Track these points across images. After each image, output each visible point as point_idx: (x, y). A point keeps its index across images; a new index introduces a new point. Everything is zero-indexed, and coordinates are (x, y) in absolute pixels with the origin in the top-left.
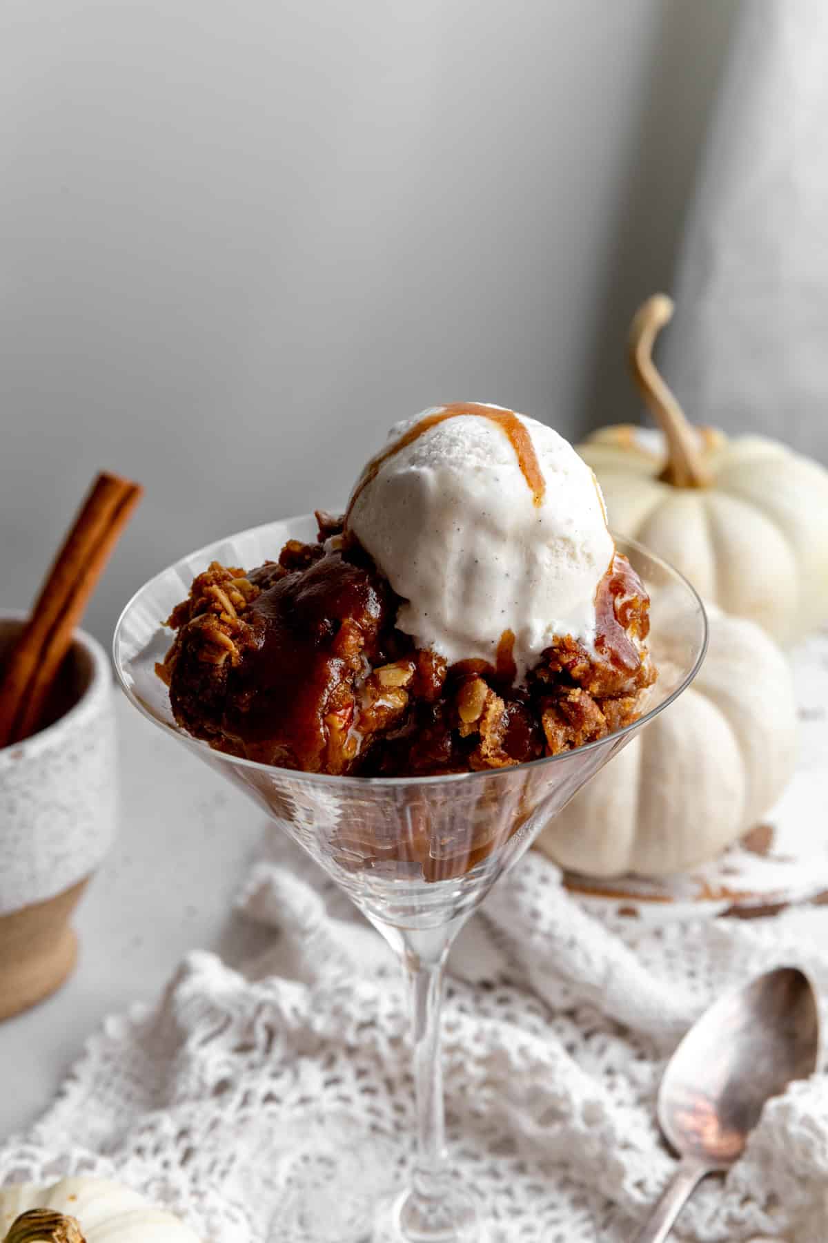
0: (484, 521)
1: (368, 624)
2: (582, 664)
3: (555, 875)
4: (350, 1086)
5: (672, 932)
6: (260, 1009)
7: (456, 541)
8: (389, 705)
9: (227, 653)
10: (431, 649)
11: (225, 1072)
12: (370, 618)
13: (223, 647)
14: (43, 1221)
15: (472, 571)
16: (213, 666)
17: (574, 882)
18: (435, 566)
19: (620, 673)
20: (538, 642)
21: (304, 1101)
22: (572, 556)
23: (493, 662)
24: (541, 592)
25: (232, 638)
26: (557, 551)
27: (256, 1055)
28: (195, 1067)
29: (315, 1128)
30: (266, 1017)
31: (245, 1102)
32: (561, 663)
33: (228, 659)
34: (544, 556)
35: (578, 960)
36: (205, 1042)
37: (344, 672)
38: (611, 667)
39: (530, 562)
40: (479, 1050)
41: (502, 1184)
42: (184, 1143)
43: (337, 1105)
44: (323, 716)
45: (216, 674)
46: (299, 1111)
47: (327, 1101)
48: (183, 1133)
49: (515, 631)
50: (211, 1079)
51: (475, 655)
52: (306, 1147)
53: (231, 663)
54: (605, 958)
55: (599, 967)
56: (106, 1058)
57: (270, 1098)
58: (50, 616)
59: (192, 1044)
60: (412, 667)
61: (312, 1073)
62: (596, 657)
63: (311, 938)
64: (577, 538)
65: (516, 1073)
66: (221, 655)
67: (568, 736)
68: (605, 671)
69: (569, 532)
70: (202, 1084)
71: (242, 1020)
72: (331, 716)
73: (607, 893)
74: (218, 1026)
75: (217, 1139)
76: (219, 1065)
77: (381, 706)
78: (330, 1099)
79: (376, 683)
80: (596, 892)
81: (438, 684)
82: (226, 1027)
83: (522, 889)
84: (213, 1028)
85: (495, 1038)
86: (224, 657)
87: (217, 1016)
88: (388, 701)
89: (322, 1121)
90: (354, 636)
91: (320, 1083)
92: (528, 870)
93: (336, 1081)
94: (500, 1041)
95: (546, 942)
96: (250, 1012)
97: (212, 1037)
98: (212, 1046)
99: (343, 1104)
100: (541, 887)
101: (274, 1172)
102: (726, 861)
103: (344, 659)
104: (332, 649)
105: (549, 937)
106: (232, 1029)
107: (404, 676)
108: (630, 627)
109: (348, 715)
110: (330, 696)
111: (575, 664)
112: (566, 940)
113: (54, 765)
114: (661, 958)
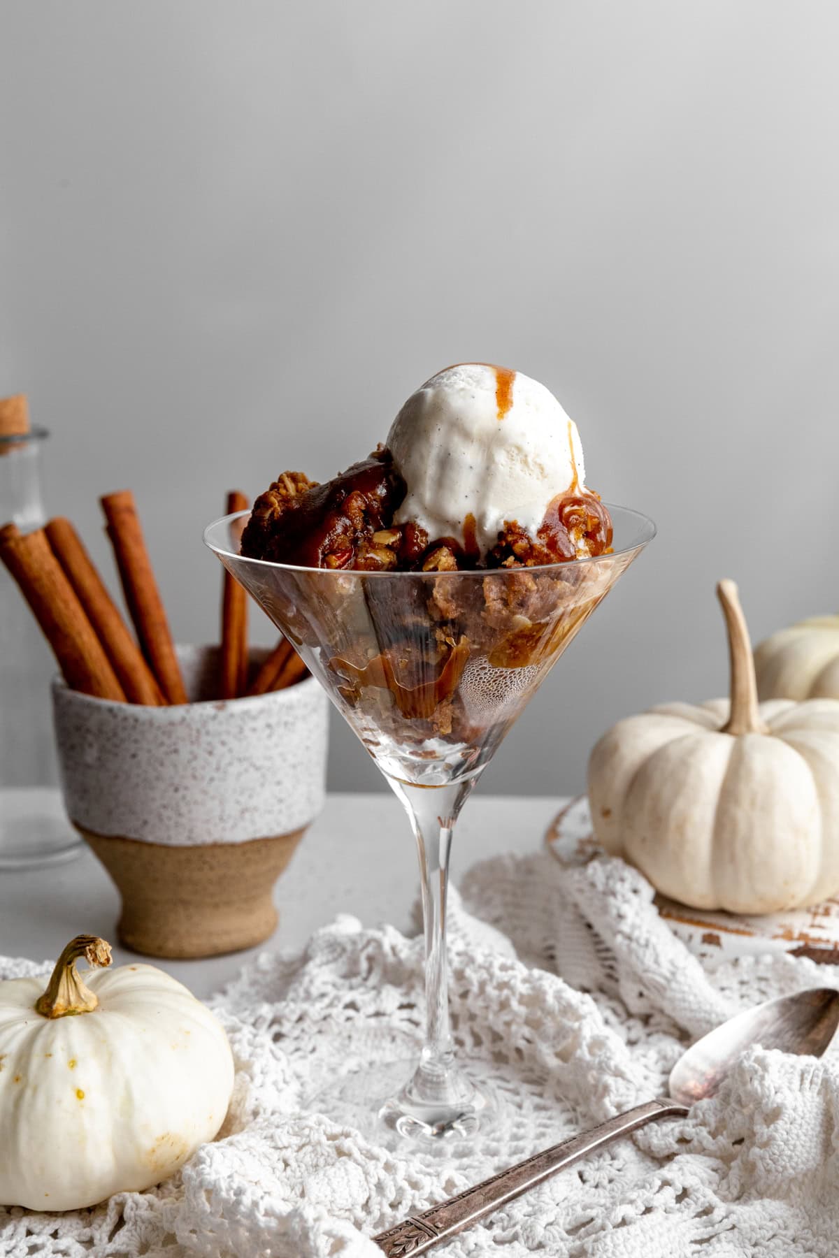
0: (457, 425)
1: (372, 498)
2: (522, 544)
3: (647, 893)
4: (421, 1014)
5: (747, 961)
6: (368, 943)
7: (437, 439)
8: (378, 558)
9: (272, 509)
10: (414, 521)
11: (327, 989)
12: (374, 494)
13: (271, 505)
15: (446, 462)
16: (264, 517)
17: (667, 905)
18: (422, 458)
19: (552, 555)
20: (493, 520)
21: (378, 1014)
22: (525, 462)
23: (460, 539)
24: (496, 485)
25: (280, 501)
26: (512, 456)
27: (355, 981)
28: (306, 980)
29: (386, 1043)
30: (370, 950)
31: (331, 1005)
32: (506, 541)
33: (272, 514)
34: (501, 457)
35: (649, 960)
36: (320, 966)
37: (346, 529)
38: (545, 550)
39: (490, 460)
40: (523, 989)
41: (517, 1099)
42: (275, 1028)
43: (406, 1026)
44: (323, 553)
45: (262, 524)
46: (373, 1021)
47: (398, 1019)
48: (276, 1021)
49: (474, 515)
50: (314, 991)
51: (448, 533)
52: (376, 1056)
53: (274, 517)
54: (672, 963)
55: (665, 969)
56: (254, 983)
57: (352, 1006)
59: (311, 967)
60: (399, 535)
61: (392, 997)
62: (536, 541)
65: (549, 1013)
66: (268, 509)
68: (540, 553)
70: (308, 992)
71: (353, 951)
72: (330, 556)
73: (699, 923)
74: (336, 955)
75: (303, 1031)
76: (325, 983)
77: (371, 558)
78: (402, 1020)
79: (370, 540)
80: (691, 922)
81: (416, 548)
82: (340, 955)
83: (614, 894)
84: (330, 957)
85: (538, 984)
86: (270, 512)
87: (336, 948)
88: (378, 556)
89: (393, 1039)
90: (356, 501)
91: (397, 1004)
92: (622, 880)
93: (410, 1006)
94: (541, 986)
95: (626, 942)
96: (360, 946)
97: (328, 963)
98: (325, 968)
99: (412, 1026)
100: (630, 895)
101: (341, 1065)
102: (820, 920)
103: (348, 517)
104: (342, 510)
105: (629, 938)
106: (344, 958)
107: (391, 539)
108: (574, 530)
109: (344, 558)
110: (331, 540)
111: (516, 541)
112: (642, 942)
113: (251, 724)
114: (736, 986)
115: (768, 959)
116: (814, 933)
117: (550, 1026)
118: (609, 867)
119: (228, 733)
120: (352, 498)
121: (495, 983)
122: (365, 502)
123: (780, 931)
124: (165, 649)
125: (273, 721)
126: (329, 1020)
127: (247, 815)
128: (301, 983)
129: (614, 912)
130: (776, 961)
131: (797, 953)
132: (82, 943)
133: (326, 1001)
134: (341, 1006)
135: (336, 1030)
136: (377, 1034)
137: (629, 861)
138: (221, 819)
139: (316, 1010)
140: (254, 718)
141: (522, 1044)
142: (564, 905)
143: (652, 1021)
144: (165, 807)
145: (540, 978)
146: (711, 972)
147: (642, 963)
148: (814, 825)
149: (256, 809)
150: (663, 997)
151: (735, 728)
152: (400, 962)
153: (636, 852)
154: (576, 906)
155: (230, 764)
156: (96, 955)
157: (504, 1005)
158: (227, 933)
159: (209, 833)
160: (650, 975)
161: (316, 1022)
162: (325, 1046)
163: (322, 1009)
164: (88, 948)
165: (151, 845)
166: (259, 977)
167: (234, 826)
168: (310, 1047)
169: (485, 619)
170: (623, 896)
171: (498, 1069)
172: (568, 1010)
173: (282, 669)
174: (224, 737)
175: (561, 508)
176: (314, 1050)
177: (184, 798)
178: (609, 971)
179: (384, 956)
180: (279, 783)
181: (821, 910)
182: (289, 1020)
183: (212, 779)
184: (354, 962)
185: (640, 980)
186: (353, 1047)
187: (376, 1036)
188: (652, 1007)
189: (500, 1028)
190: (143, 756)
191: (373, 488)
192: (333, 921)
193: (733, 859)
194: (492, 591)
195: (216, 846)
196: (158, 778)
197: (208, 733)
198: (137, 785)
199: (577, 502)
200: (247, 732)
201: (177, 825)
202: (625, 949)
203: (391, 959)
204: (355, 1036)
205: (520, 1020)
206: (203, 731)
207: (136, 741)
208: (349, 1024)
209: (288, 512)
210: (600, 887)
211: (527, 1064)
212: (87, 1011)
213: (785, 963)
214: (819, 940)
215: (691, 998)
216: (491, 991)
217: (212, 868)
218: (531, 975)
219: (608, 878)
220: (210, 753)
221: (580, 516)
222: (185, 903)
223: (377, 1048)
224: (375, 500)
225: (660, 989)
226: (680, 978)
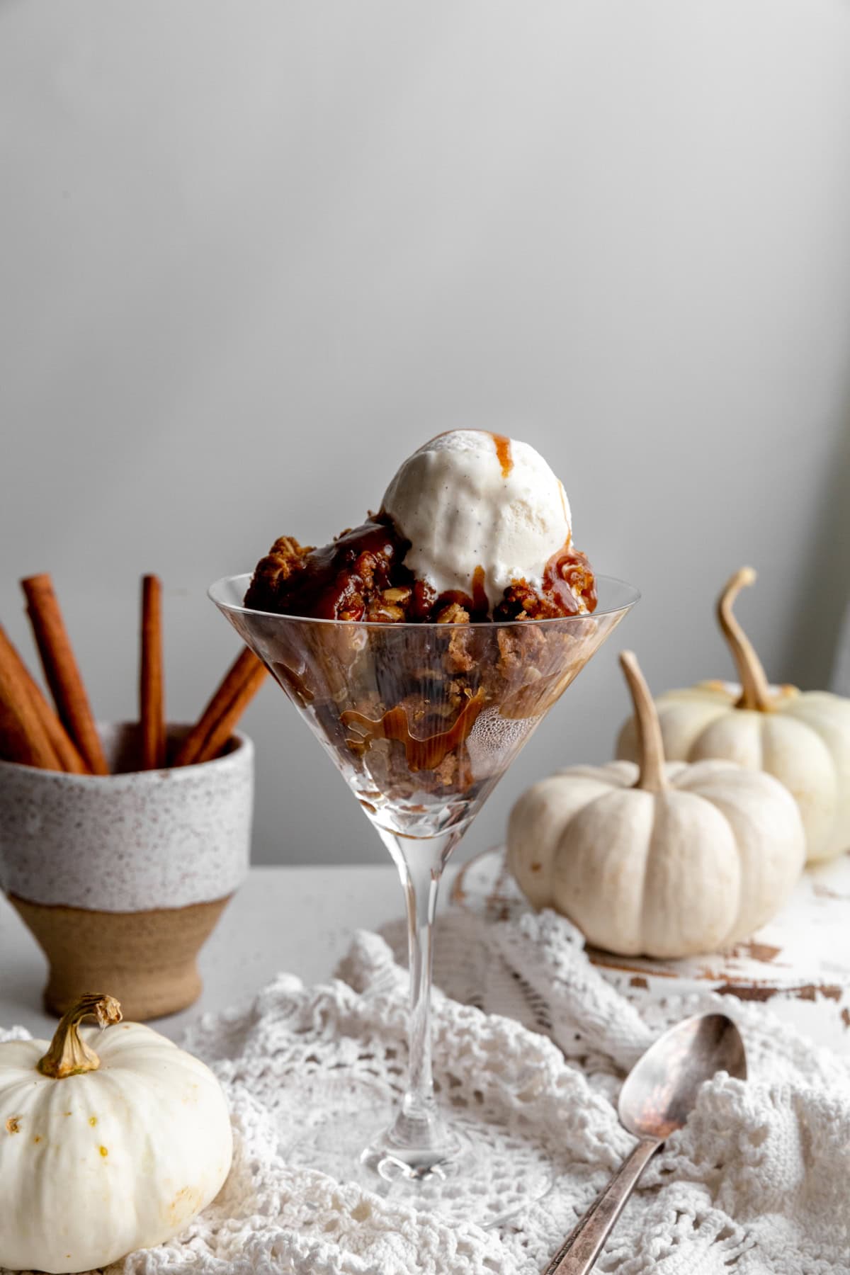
0: (465, 483)
1: (382, 558)
2: (531, 599)
3: (579, 940)
4: (380, 1064)
5: (674, 1001)
6: (320, 999)
7: (445, 497)
8: (388, 614)
10: (424, 580)
11: (284, 1044)
12: (383, 554)
13: (280, 566)
14: (91, 998)
15: (454, 519)
16: (271, 579)
17: (597, 953)
18: (430, 514)
19: (559, 610)
20: (502, 578)
21: (339, 1066)
22: (529, 517)
23: (470, 594)
24: (504, 539)
25: (287, 562)
26: (517, 512)
27: (310, 1035)
28: (261, 1036)
29: (347, 1094)
30: (323, 1005)
31: (292, 1059)
32: (516, 597)
33: (281, 574)
34: (507, 512)
35: (588, 1004)
36: (274, 1021)
37: (358, 585)
38: (553, 605)
39: (497, 516)
40: (484, 1034)
41: (488, 1138)
43: (366, 1076)
44: (338, 610)
45: (272, 584)
46: (335, 1074)
47: (358, 1070)
49: (484, 567)
50: (271, 1047)
51: (457, 587)
52: (338, 1106)
53: (283, 577)
54: (610, 1005)
55: (604, 1011)
56: (199, 1044)
57: (312, 1059)
58: (216, 714)
59: (264, 1024)
60: (408, 593)
61: (350, 1049)
62: (542, 596)
63: (377, 974)
64: (533, 502)
65: (511, 1055)
66: (276, 569)
67: (515, 646)
68: (548, 608)
69: (525, 498)
70: (264, 1049)
71: (305, 1008)
72: (345, 612)
73: (625, 968)
74: (287, 1011)
75: (266, 1086)
76: (280, 1039)
77: (383, 614)
78: (363, 1070)
79: (381, 598)
80: (616, 967)
81: (426, 605)
82: (292, 1012)
83: (549, 943)
84: (282, 1014)
85: (498, 1029)
86: (278, 572)
87: (287, 1005)
88: (388, 612)
89: (353, 1090)
90: (368, 559)
91: (356, 1055)
92: (556, 929)
93: (369, 1057)
94: (502, 1030)
95: (563, 988)
96: (312, 1001)
97: (279, 1019)
98: (278, 1025)
99: (372, 1076)
100: (565, 944)
101: (307, 1117)
102: (732, 961)
103: (360, 576)
104: (354, 568)
105: (567, 984)
106: (296, 1015)
107: (402, 596)
108: (575, 586)
109: (358, 615)
110: (345, 598)
111: (525, 597)
112: (580, 986)
113: (192, 792)
114: (663, 1024)
115: (694, 999)
116: (732, 973)
117: (512, 1068)
118: (542, 918)
119: (171, 800)
120: (364, 557)
121: (455, 1030)
122: (375, 561)
123: (700, 973)
124: (87, 725)
125: (212, 789)
126: (292, 1074)
127: (187, 881)
128: (256, 1040)
129: (550, 960)
130: (703, 999)
131: (722, 991)
132: (90, 1000)
133: (287, 1055)
134: (303, 1059)
135: (298, 1082)
136: (337, 1086)
137: (561, 912)
138: (163, 884)
139: (279, 1064)
140: (196, 786)
141: (483, 1087)
142: (488, 958)
143: (589, 1062)
144: (109, 874)
145: (499, 1023)
146: (641, 1013)
147: (581, 1005)
148: (734, 871)
149: (194, 874)
150: (603, 1038)
151: (647, 785)
152: (355, 1014)
153: (568, 902)
154: (502, 957)
155: (172, 831)
156: (106, 1012)
157: (465, 1051)
158: (159, 997)
159: (151, 898)
160: (589, 1018)
161: (277, 1077)
162: (287, 1099)
163: (284, 1063)
164: (97, 1005)
165: (93, 912)
166: (203, 1037)
167: (175, 892)
168: (273, 1101)
169: (500, 671)
170: (558, 944)
171: (459, 1112)
172: (530, 1051)
173: (207, 741)
174: (168, 805)
175: (559, 566)
176: (276, 1104)
177: (128, 865)
178: (538, 1017)
179: (337, 1009)
180: (216, 849)
181: (730, 952)
182: (251, 1075)
183: (155, 846)
184: (307, 1017)
185: (575, 1022)
186: (315, 1099)
187: (335, 1087)
188: (589, 1049)
189: (459, 1074)
190: (88, 825)
191: (381, 549)
192: (274, 980)
193: (664, 905)
194: (506, 643)
195: (158, 911)
196: (103, 846)
197: (153, 801)
198: (81, 854)
199: (572, 561)
200: (189, 800)
201: (121, 891)
202: (563, 994)
203: (344, 1013)
204: (316, 1088)
205: (481, 1065)
206: (148, 799)
207: (82, 810)
208: (311, 1076)
209: (296, 571)
210: (534, 935)
211: (486, 1106)
212: (92, 1070)
213: (712, 1002)
214: (738, 979)
215: (631, 1038)
216: (451, 1037)
217: (150, 934)
218: (489, 1021)
219: (541, 929)
220: (155, 820)
221: (579, 573)
222: (120, 969)
223: (338, 1099)
224: (384, 560)
225: (599, 1031)
226: (618, 1018)
